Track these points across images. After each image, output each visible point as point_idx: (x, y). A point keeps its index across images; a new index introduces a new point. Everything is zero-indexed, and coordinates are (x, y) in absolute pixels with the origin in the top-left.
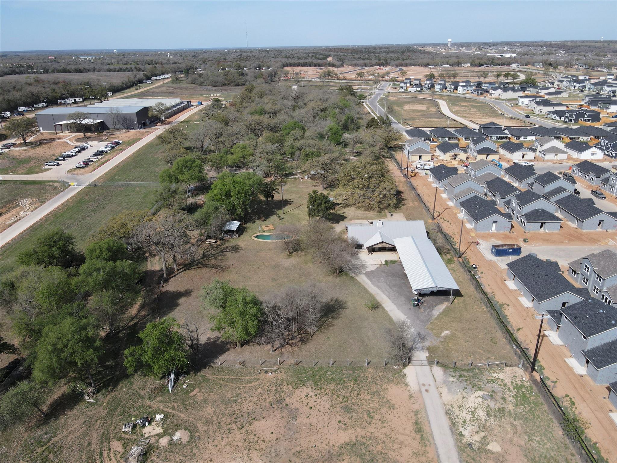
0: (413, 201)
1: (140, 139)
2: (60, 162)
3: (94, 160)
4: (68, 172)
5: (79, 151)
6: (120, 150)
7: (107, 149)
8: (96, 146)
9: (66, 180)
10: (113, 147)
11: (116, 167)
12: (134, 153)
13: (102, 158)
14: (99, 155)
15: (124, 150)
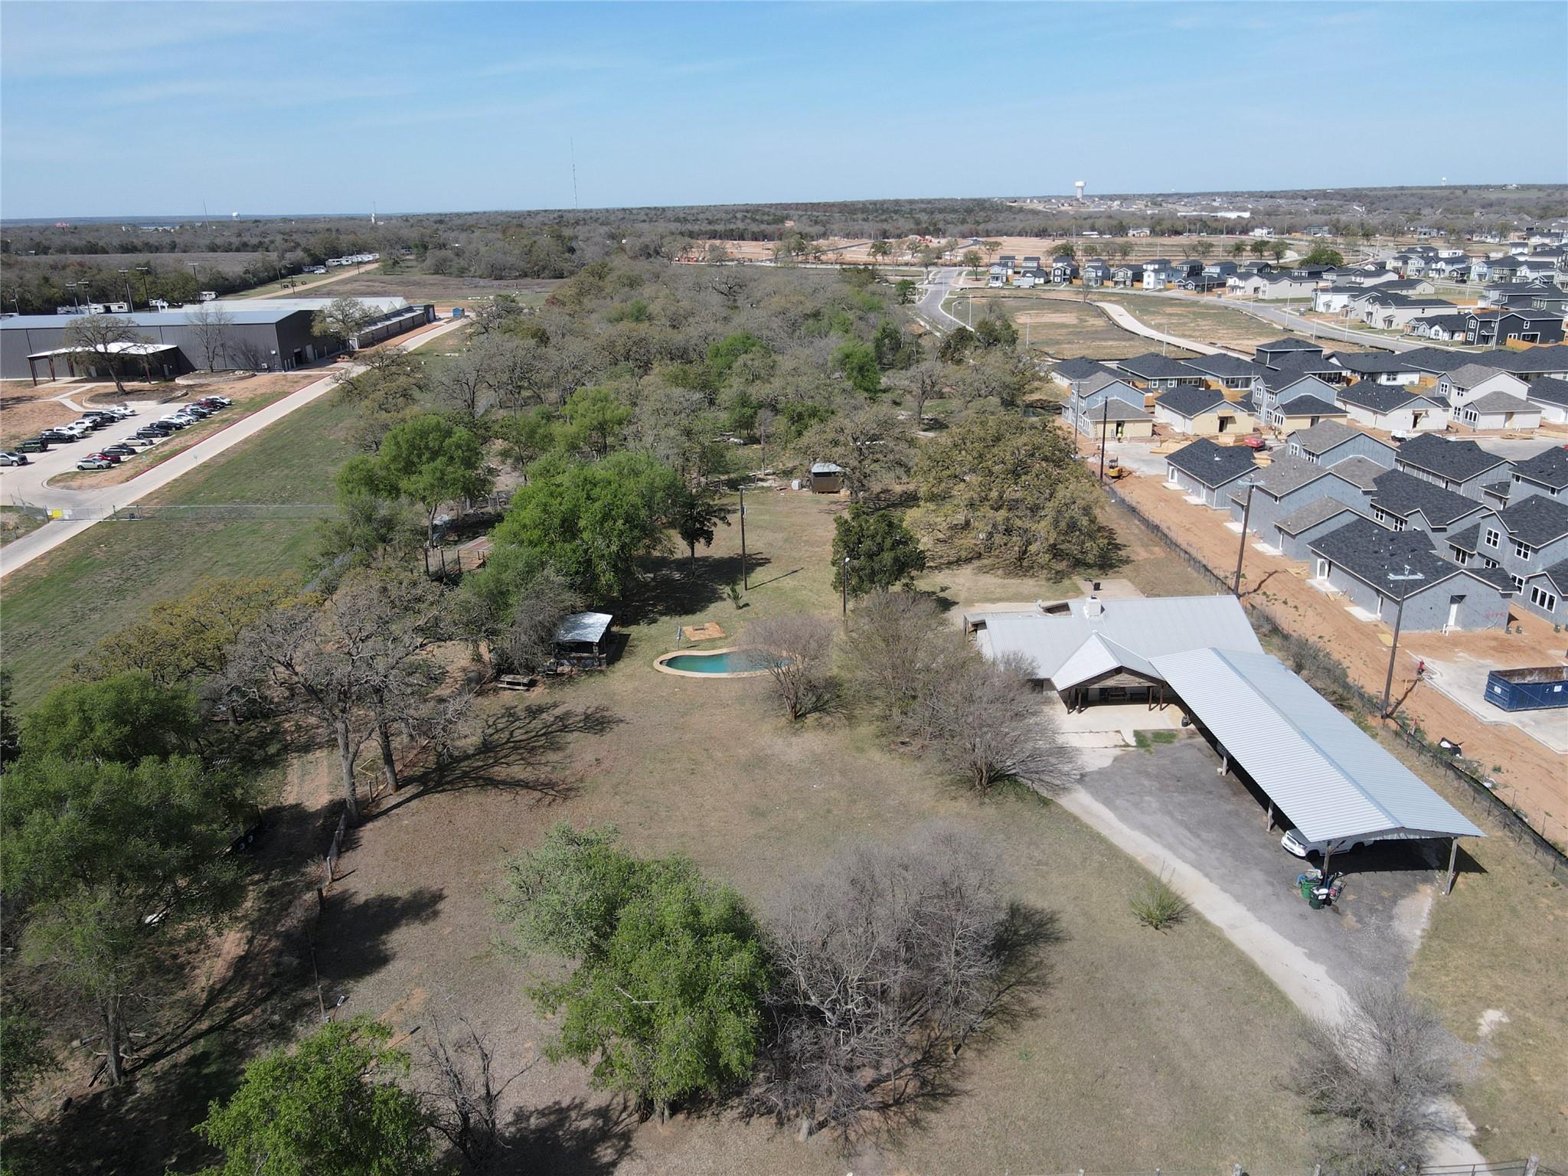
0: (1145, 546)
1: (285, 394)
2: (30, 456)
3: (139, 449)
4: (52, 481)
5: (96, 427)
6: (223, 421)
7: (183, 420)
8: (150, 411)
9: (39, 505)
10: (203, 415)
11: (205, 466)
12: (263, 430)
13: (163, 444)
14: (156, 436)
15: (235, 422)
